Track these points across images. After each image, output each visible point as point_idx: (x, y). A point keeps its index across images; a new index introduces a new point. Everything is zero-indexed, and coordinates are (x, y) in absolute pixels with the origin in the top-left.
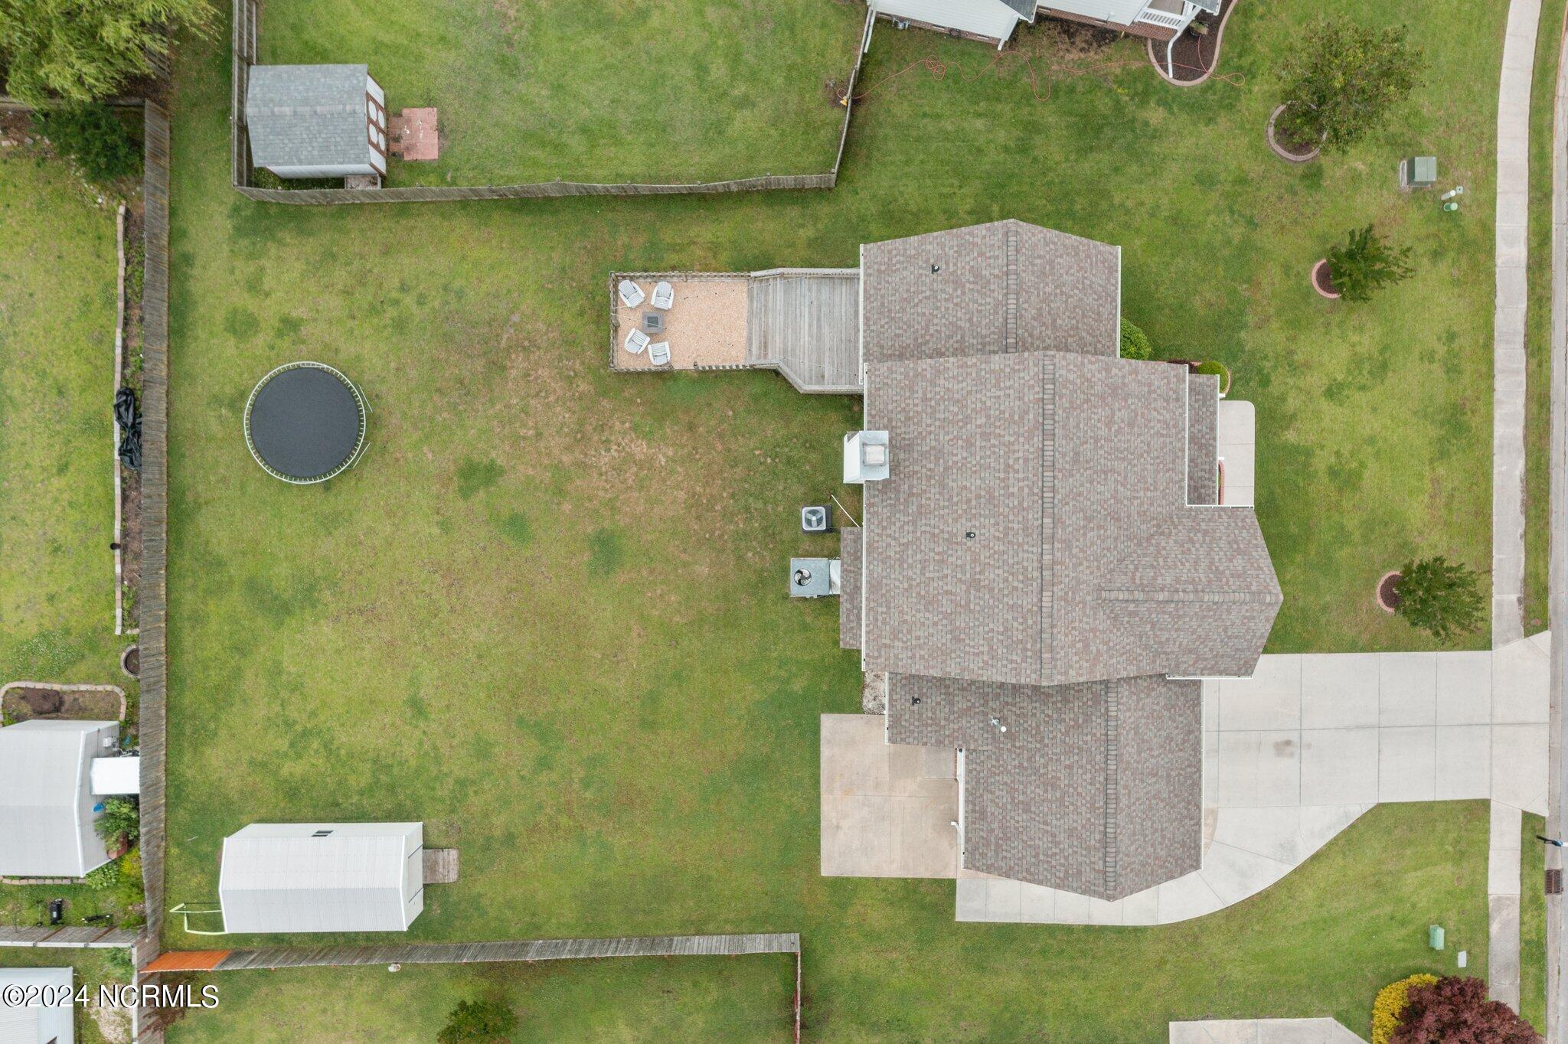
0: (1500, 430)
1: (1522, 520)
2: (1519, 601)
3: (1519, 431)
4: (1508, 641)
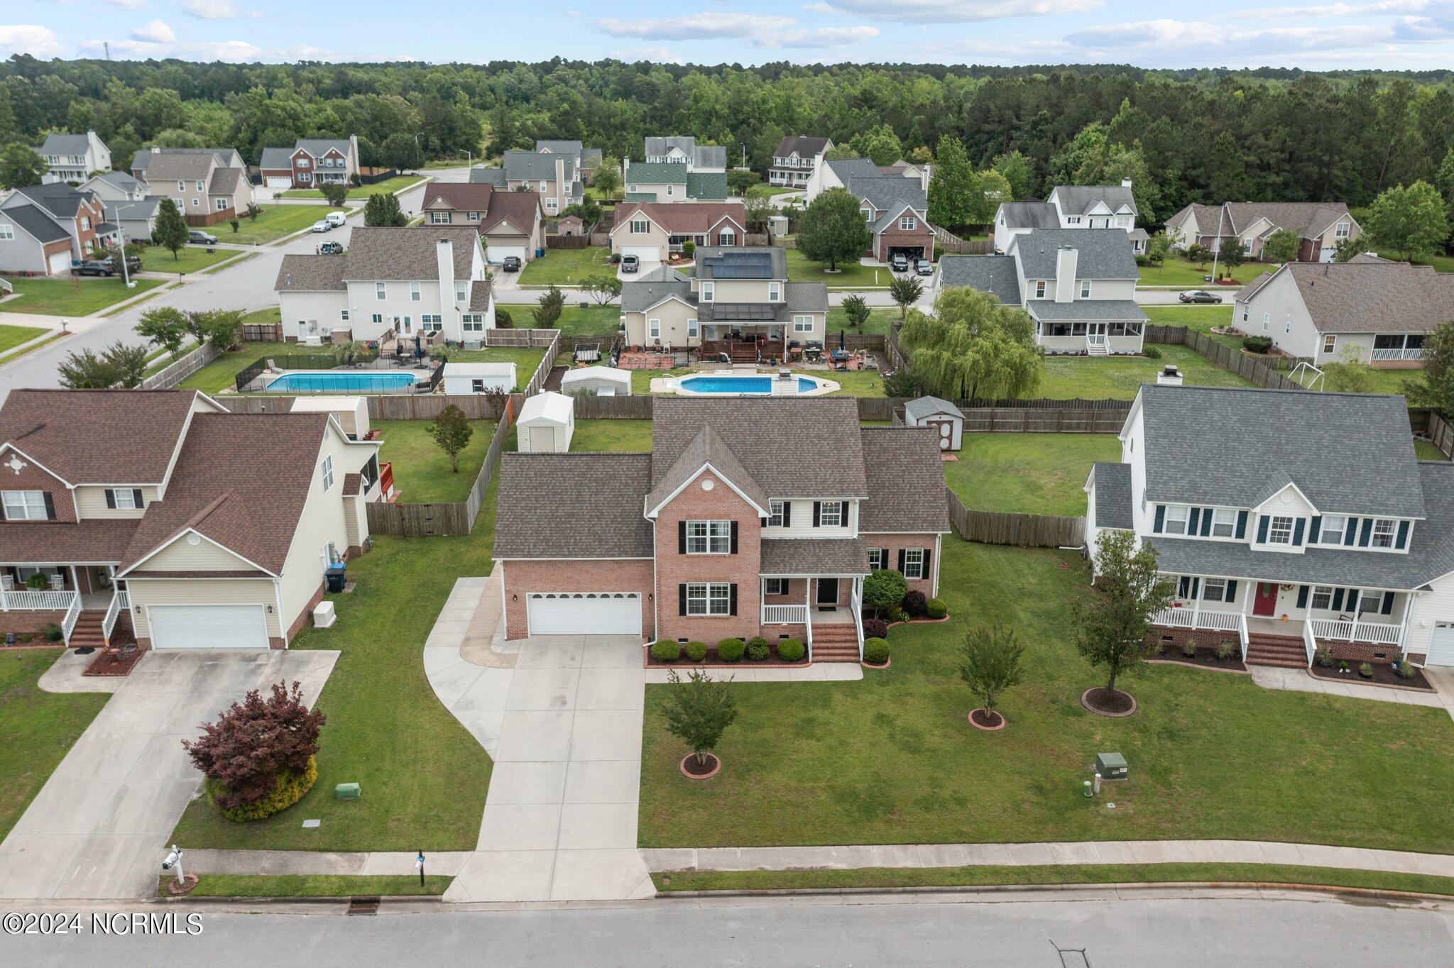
0: (875, 850)
1: (780, 869)
2: (691, 868)
3: (877, 864)
4: (646, 860)
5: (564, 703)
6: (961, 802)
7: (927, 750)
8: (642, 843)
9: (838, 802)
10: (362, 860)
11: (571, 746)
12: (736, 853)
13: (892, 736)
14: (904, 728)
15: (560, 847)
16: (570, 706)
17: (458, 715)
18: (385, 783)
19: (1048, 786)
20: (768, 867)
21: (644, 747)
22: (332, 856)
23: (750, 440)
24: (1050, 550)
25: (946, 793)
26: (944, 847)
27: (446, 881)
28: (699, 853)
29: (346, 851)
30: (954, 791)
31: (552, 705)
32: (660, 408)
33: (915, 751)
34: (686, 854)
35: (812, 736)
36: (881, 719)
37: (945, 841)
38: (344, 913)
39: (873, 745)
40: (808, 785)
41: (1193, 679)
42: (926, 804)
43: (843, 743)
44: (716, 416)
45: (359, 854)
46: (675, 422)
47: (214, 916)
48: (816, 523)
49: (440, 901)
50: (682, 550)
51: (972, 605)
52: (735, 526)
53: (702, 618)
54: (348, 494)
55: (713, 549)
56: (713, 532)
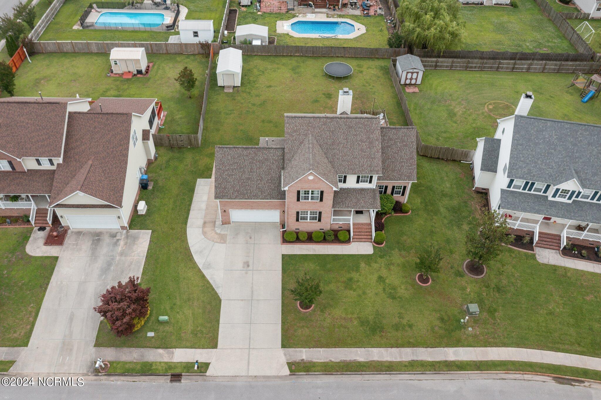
0: (375, 350)
1: (338, 361)
2: (303, 360)
3: (376, 358)
4: (285, 355)
5: (248, 266)
6: (411, 326)
7: (399, 297)
8: (283, 346)
9: (361, 326)
10: (173, 353)
11: (252, 291)
12: (320, 352)
13: (384, 289)
14: (390, 285)
15: (251, 347)
16: (251, 268)
17: (205, 272)
18: (178, 313)
19: (446, 318)
20: (333, 360)
21: (283, 293)
22: (161, 351)
23: (330, 142)
24: (457, 163)
25: (405, 322)
26: (403, 349)
27: (207, 365)
28: (306, 351)
29: (167, 348)
30: (408, 320)
31: (244, 267)
32: (288, 123)
33: (394, 298)
34: (301, 351)
35: (351, 289)
36: (381, 279)
37: (403, 346)
38: (169, 381)
39: (376, 294)
40: (349, 316)
41: (511, 256)
42: (397, 327)
43: (364, 293)
44: (314, 128)
45: (171, 350)
46: (295, 131)
47: (119, 383)
48: (358, 182)
49: (206, 376)
50: (298, 200)
51: (421, 203)
52: (322, 193)
53: (306, 222)
54: (144, 140)
55: (312, 199)
56: (312, 194)
